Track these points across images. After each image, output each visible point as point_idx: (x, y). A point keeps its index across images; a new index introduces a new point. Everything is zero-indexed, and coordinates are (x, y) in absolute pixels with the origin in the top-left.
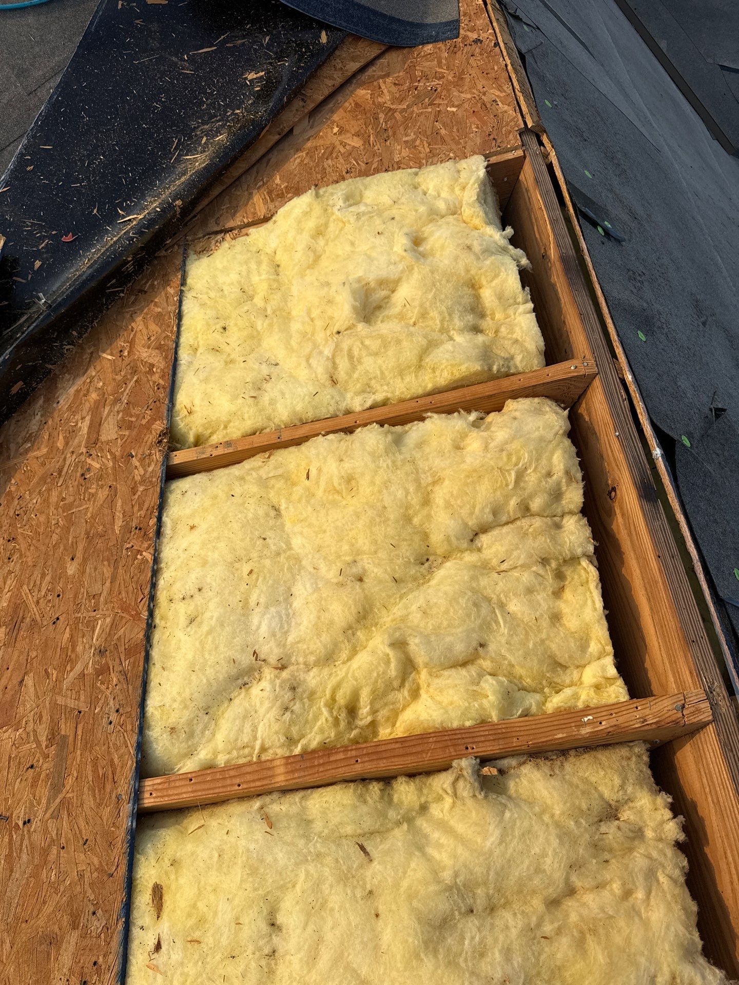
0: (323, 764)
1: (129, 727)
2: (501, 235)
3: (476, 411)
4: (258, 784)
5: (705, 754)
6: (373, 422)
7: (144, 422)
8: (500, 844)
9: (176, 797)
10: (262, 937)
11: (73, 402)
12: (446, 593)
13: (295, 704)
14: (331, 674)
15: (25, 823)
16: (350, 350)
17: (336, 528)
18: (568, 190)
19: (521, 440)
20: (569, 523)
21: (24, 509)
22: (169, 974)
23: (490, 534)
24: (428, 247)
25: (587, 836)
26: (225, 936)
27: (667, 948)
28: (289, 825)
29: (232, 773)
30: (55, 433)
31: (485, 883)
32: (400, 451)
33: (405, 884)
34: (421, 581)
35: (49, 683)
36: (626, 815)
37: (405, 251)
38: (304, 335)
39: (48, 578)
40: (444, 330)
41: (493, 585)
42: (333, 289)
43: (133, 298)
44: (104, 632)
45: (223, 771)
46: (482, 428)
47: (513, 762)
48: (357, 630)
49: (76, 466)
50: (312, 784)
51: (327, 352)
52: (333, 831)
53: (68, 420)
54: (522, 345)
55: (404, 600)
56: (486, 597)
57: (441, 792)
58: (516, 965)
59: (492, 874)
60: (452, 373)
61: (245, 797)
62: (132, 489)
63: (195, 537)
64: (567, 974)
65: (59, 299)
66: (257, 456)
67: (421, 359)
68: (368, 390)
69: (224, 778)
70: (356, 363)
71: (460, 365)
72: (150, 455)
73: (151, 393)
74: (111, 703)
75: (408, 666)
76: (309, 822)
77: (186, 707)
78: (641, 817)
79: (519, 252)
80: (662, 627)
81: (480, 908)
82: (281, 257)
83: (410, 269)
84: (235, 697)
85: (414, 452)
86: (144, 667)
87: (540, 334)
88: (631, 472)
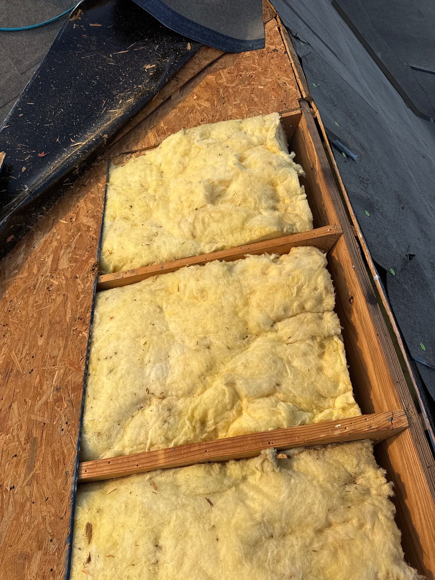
0: (187, 453)
1: (74, 432)
2: (288, 156)
3: (274, 253)
4: (149, 464)
5: (404, 446)
6: (216, 259)
7: (84, 258)
8: (288, 498)
9: (100, 473)
10: (150, 553)
11: (43, 247)
12: (257, 355)
13: (170, 419)
14: (191, 402)
15: (11, 489)
16: (203, 219)
17: (195, 318)
18: (326, 133)
19: (300, 269)
20: (327, 317)
21: (13, 307)
22: (95, 576)
23: (282, 322)
24: (247, 163)
25: (338, 493)
26: (129, 553)
27: (384, 556)
28: (167, 488)
29: (134, 458)
30: (32, 264)
31: (280, 520)
32: (231, 275)
33: (234, 521)
34: (243, 349)
35: (26, 407)
36: (360, 481)
37: (235, 164)
38: (177, 210)
39: (27, 347)
40: (256, 209)
41: (285, 351)
42: (194, 185)
43: (78, 189)
44: (60, 378)
45: (128, 457)
46: (278, 263)
47: (296, 451)
48: (206, 376)
49: (44, 283)
50: (180, 465)
51: (190, 220)
52: (192, 492)
53: (40, 257)
54: (300, 217)
55: (234, 359)
56: (280, 358)
57: (254, 469)
58: (298, 567)
59: (284, 514)
60: (261, 232)
61: (140, 473)
62: (77, 296)
63: (113, 323)
64: (327, 572)
65: (36, 189)
66: (149, 278)
67: (243, 224)
68: (213, 241)
69: (129, 462)
70: (206, 226)
71: (266, 228)
72: (87, 277)
73: (89, 242)
74: (63, 418)
75: (236, 397)
76: (178, 487)
77: (107, 421)
78: (369, 482)
79: (299, 166)
80: (380, 374)
81: (277, 534)
82: (164, 167)
83: (237, 175)
84: (136, 415)
85: (239, 276)
86: (83, 398)
87: (310, 211)
88: (362, 287)
